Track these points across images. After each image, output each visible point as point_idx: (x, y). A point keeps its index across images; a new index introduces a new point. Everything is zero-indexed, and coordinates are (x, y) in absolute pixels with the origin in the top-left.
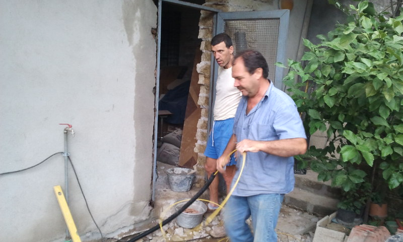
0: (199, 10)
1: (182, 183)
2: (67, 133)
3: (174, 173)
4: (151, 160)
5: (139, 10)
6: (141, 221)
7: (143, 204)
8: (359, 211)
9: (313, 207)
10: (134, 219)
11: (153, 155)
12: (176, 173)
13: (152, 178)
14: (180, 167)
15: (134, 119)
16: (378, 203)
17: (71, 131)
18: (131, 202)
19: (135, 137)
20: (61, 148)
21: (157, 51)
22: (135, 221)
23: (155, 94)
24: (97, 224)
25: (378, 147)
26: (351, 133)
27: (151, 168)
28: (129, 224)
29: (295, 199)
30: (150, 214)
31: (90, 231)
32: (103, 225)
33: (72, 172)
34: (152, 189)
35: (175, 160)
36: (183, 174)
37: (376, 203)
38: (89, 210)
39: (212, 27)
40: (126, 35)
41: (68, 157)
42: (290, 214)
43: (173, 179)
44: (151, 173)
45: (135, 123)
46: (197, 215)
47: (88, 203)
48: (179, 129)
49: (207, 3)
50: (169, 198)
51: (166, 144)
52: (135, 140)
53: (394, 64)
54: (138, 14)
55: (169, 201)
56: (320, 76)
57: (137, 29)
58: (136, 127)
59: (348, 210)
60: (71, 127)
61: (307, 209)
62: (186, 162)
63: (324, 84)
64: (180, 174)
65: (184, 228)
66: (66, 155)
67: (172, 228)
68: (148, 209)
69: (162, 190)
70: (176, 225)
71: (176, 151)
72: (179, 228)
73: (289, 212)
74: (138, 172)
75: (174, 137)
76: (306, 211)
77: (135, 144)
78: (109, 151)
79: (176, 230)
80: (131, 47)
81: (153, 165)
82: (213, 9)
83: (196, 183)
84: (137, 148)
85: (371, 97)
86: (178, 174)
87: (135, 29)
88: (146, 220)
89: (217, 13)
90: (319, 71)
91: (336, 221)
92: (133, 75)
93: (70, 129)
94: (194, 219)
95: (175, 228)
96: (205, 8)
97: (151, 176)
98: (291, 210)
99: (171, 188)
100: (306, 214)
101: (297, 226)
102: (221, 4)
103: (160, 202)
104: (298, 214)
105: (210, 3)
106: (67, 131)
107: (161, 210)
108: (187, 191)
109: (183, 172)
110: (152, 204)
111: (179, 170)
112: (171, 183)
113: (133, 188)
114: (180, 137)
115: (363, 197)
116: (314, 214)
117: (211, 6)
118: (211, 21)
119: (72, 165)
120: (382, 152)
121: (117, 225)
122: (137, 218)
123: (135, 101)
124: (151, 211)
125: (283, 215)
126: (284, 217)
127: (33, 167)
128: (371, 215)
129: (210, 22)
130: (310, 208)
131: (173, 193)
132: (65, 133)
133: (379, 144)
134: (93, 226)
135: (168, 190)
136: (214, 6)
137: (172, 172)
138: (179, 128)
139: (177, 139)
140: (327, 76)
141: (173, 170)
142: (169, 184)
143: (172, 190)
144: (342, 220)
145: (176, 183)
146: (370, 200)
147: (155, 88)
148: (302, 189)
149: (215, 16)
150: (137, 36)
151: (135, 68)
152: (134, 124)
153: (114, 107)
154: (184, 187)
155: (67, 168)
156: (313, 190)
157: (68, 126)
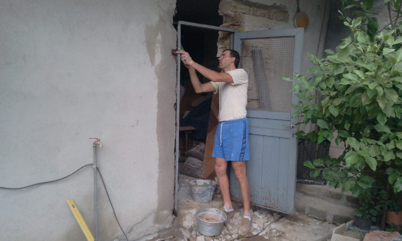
0: (217, 31)
1: (203, 194)
2: (96, 146)
3: (196, 185)
4: (174, 171)
5: (160, 34)
6: (165, 229)
7: (167, 212)
8: (375, 218)
9: (332, 216)
10: (158, 227)
11: (175, 167)
12: (199, 184)
13: (175, 188)
14: (203, 179)
15: (157, 134)
16: (394, 211)
17: (99, 144)
18: (155, 211)
19: (158, 149)
20: (91, 160)
21: (177, 70)
22: (159, 229)
23: (176, 110)
24: (124, 230)
25: (381, 152)
26: (354, 139)
27: (174, 179)
28: (154, 232)
29: (315, 209)
30: (173, 223)
31: (118, 238)
32: (129, 233)
33: (100, 182)
34: (174, 198)
35: (198, 173)
36: (205, 185)
37: (392, 211)
38: (116, 218)
39: (230, 46)
40: (148, 57)
41: (97, 168)
42: (309, 223)
43: (195, 190)
44: (173, 184)
45: (158, 136)
46: (217, 224)
47: (115, 211)
48: (203, 144)
49: (224, 24)
50: (192, 208)
51: (190, 158)
52: (158, 153)
53: (385, 74)
54: (159, 37)
55: (191, 211)
56: (325, 87)
57: (158, 51)
58: (159, 140)
59: (364, 217)
60: (99, 141)
61: (327, 219)
62: (208, 175)
63: (328, 96)
64: (203, 186)
65: (205, 236)
66: (95, 166)
67: (194, 236)
68: (171, 217)
69: (185, 201)
70: (198, 233)
71: (200, 165)
72: (201, 236)
73: (309, 222)
74: (161, 182)
75: (198, 151)
76: (325, 221)
77: (158, 157)
78: (134, 163)
79: (198, 238)
80: (154, 67)
81: (175, 176)
82: (229, 30)
83: (218, 194)
84: (160, 160)
85: (367, 105)
86: (200, 186)
87: (156, 51)
88: (170, 228)
89: (233, 33)
90: (323, 83)
91: (353, 229)
92: (155, 93)
93: (99, 143)
94: (215, 227)
95: (197, 236)
96: (222, 29)
97: (173, 187)
98: (310, 220)
99: (194, 199)
100: (326, 224)
101: (316, 234)
102: (237, 24)
103: (183, 211)
104: (318, 223)
105: (227, 24)
106: (96, 144)
107: (184, 219)
108: (209, 202)
109: (205, 183)
110: (174, 213)
111: (201, 182)
112: (194, 194)
113: (157, 198)
114: (203, 151)
115: (378, 204)
116: (334, 224)
117: (228, 27)
118: (228, 40)
119: (101, 176)
120: (385, 157)
121: (142, 232)
122: (161, 226)
123: (158, 116)
124: (174, 219)
125: (302, 224)
126: (303, 226)
127: (65, 177)
128: (387, 222)
129: (227, 42)
130: (330, 218)
131: (195, 203)
132: (94, 146)
133: (382, 150)
134: (120, 233)
135: (191, 201)
136: (231, 27)
137: (195, 183)
138: (203, 142)
139: (200, 152)
140: (331, 88)
141: (195, 182)
142: (192, 195)
143: (194, 201)
144: (358, 227)
145: (198, 194)
146: (386, 208)
147: (176, 104)
148: (322, 199)
149: (232, 36)
150: (158, 58)
151: (157, 87)
152: (156, 137)
153: (138, 122)
154: (206, 197)
155: (96, 179)
156: (333, 200)
157: (97, 140)
